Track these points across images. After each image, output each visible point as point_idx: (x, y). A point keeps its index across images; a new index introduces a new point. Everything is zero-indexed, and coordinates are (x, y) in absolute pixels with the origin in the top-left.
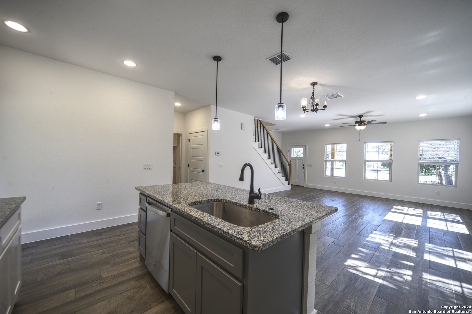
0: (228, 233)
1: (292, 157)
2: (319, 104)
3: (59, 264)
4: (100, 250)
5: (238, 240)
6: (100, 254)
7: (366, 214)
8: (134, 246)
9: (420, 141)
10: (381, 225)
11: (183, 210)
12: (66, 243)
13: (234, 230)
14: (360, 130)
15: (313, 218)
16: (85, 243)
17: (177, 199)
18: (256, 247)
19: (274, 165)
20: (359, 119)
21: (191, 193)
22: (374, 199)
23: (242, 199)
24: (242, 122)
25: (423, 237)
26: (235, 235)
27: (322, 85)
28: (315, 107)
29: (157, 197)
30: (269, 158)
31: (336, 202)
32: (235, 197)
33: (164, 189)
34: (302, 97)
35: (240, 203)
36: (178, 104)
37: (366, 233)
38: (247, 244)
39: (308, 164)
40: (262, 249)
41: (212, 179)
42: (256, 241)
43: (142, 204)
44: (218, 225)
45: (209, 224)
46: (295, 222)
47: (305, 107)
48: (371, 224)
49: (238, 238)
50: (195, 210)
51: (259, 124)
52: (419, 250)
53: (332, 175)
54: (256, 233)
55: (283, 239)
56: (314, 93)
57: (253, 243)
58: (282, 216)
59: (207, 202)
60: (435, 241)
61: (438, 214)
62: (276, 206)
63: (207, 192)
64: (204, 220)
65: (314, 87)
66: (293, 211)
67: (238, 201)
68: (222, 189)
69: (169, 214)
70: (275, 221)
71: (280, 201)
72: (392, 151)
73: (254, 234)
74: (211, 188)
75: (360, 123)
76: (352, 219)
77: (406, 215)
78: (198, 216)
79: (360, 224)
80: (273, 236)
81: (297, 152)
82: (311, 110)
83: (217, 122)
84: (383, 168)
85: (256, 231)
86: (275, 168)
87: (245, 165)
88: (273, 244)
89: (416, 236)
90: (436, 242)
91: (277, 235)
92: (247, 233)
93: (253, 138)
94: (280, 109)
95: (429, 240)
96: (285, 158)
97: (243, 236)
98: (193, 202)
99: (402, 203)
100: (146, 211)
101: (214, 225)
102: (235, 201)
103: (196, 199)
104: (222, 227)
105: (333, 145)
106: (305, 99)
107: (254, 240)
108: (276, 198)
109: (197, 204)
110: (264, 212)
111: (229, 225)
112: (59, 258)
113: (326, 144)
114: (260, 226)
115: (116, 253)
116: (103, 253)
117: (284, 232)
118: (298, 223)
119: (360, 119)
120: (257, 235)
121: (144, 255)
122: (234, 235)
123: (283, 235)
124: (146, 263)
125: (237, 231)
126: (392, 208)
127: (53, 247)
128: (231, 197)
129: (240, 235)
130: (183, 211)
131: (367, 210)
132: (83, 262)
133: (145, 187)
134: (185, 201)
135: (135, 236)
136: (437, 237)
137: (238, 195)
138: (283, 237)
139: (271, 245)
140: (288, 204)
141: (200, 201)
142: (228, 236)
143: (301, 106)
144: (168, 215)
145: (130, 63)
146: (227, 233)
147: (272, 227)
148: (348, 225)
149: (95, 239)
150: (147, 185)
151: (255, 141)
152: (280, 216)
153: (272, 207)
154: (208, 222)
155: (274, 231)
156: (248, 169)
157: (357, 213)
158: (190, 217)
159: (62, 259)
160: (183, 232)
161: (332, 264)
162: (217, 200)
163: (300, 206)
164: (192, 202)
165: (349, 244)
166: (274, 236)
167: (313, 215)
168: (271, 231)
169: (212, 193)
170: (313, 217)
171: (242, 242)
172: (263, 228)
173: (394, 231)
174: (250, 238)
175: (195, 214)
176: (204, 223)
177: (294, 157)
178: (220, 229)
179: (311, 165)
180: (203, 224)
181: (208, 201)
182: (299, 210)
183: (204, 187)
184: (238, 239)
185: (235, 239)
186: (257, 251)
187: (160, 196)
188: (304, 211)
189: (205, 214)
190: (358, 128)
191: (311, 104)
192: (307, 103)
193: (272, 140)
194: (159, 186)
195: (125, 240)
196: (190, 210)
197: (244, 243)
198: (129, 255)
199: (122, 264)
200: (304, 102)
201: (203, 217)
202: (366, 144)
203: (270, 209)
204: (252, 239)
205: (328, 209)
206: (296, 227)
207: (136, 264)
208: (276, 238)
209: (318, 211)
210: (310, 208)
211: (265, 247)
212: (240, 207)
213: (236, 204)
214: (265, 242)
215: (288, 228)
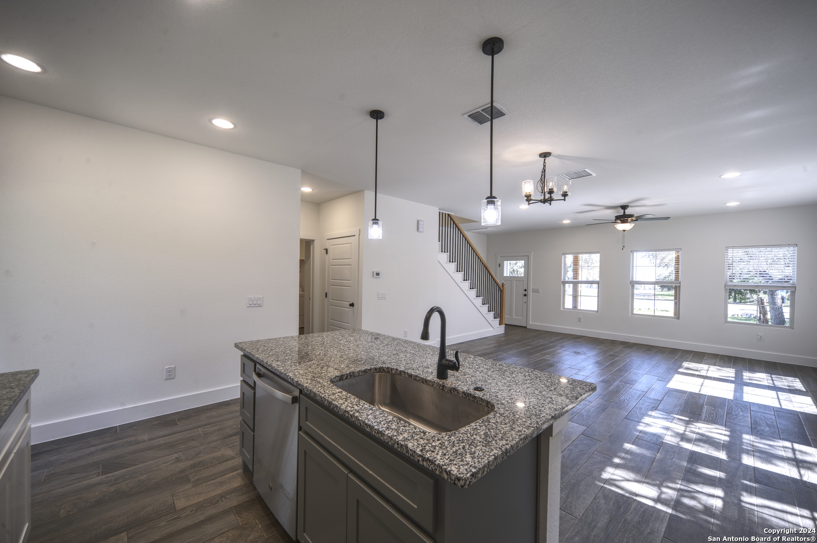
0: (406, 446)
1: (505, 275)
2: (555, 190)
3: (99, 484)
4: (172, 454)
5: (425, 463)
6: (172, 462)
7: (636, 378)
8: (233, 446)
9: (727, 248)
10: (664, 399)
11: (323, 396)
12: (112, 442)
13: (416, 439)
14: (624, 231)
15: (556, 410)
16: (145, 441)
17: (309, 369)
18: (459, 480)
19: (474, 292)
20: (621, 212)
21: (334, 356)
22: (649, 349)
23: (425, 367)
24: (419, 219)
25: (740, 422)
26: (420, 453)
27: (559, 157)
28: (547, 196)
29: (273, 366)
30: (466, 280)
31: (583, 357)
32: (413, 362)
33: (285, 347)
34: (524, 178)
35: (422, 377)
36: (307, 189)
37: (639, 415)
38: (442, 472)
39: (533, 289)
40: (470, 482)
41: (369, 323)
42: (459, 466)
43: (246, 374)
44: (388, 428)
45: (370, 425)
46: (524, 420)
47: (530, 196)
48: (648, 398)
49: (424, 459)
50: (344, 393)
51: (448, 221)
52: (733, 447)
53: (575, 306)
54: (458, 448)
55: (505, 458)
56: (545, 171)
57: (454, 470)
58: (499, 406)
59: (363, 374)
60: (762, 428)
61: (762, 377)
62: (486, 382)
63: (362, 353)
64: (361, 419)
65: (545, 160)
66: (517, 393)
67: (418, 372)
68: (387, 345)
69: (296, 397)
70: (488, 418)
71: (492, 370)
72: (679, 265)
73: (454, 449)
74: (369, 343)
75: (623, 218)
76: (613, 389)
77: (706, 380)
78: (349, 409)
79: (628, 398)
80: (488, 453)
81: (513, 268)
82: (541, 201)
83: (377, 225)
84: (660, 290)
85: (456, 442)
86: (477, 296)
87: (432, 311)
88: (489, 471)
89: (727, 420)
90: (763, 430)
91: (495, 451)
92: (441, 448)
93: (437, 245)
94: (491, 207)
95: (751, 427)
96: (493, 279)
97: (433, 454)
98: (338, 376)
99: (699, 356)
100: (254, 387)
101: (381, 430)
102: (413, 373)
103: (343, 369)
104: (395, 434)
105: (575, 256)
106: (529, 182)
107: (455, 464)
108: (485, 365)
109: (346, 378)
110: (466, 395)
111: (407, 428)
112: (99, 472)
113: (564, 254)
114: (463, 430)
115: (200, 459)
116: (178, 460)
117: (507, 444)
118: (529, 422)
119: (624, 212)
120: (459, 452)
121: (250, 467)
122: (418, 451)
123: (506, 449)
124: (255, 478)
125: (422, 442)
126: (680, 367)
127: (87, 451)
128: (404, 363)
129: (428, 451)
130: (321, 397)
131: (639, 371)
132: (142, 478)
133: (252, 343)
134: (324, 374)
135: (234, 427)
136: (765, 421)
137: (417, 358)
138: (506, 454)
139: (485, 473)
140: (507, 378)
141: (350, 373)
142: (407, 452)
143: (524, 194)
144: (295, 400)
145: (223, 123)
146: (404, 448)
147: (484, 431)
148: (606, 401)
149: (163, 433)
150: (255, 338)
151: (441, 250)
152: (495, 404)
153: (480, 386)
154: (369, 423)
155: (489, 442)
156: (436, 316)
157: (621, 376)
158: (335, 409)
159: (104, 473)
160: (322, 434)
161: (584, 476)
162: (380, 370)
163: (529, 381)
164: (336, 376)
165: (610, 436)
166: (491, 454)
167: (554, 402)
168: (483, 442)
169: (371, 355)
170: (555, 407)
171: (432, 466)
172: (469, 435)
173: (688, 410)
174: (447, 460)
175: (344, 403)
176: (361, 423)
177: (508, 275)
178: (391, 438)
179: (539, 290)
180: (359, 424)
181: (365, 371)
182: (528, 390)
183: (356, 341)
184: (426, 461)
185: (420, 459)
186: (462, 487)
187: (279, 363)
188: (537, 392)
189: (362, 402)
190: (620, 227)
191: (540, 190)
192: (533, 188)
193: (471, 248)
194: (277, 340)
195: (215, 434)
196: (334, 394)
197: (436, 470)
198: (225, 463)
199: (212, 482)
200: (528, 187)
201: (358, 412)
202: (633, 253)
203: (477, 389)
204: (451, 460)
205: (580, 387)
206: (527, 431)
207: (236, 481)
208: (493, 457)
209: (562, 393)
210: (548, 387)
211: (475, 478)
212: (422, 384)
213: (416, 378)
214: (475, 467)
215: (514, 433)
